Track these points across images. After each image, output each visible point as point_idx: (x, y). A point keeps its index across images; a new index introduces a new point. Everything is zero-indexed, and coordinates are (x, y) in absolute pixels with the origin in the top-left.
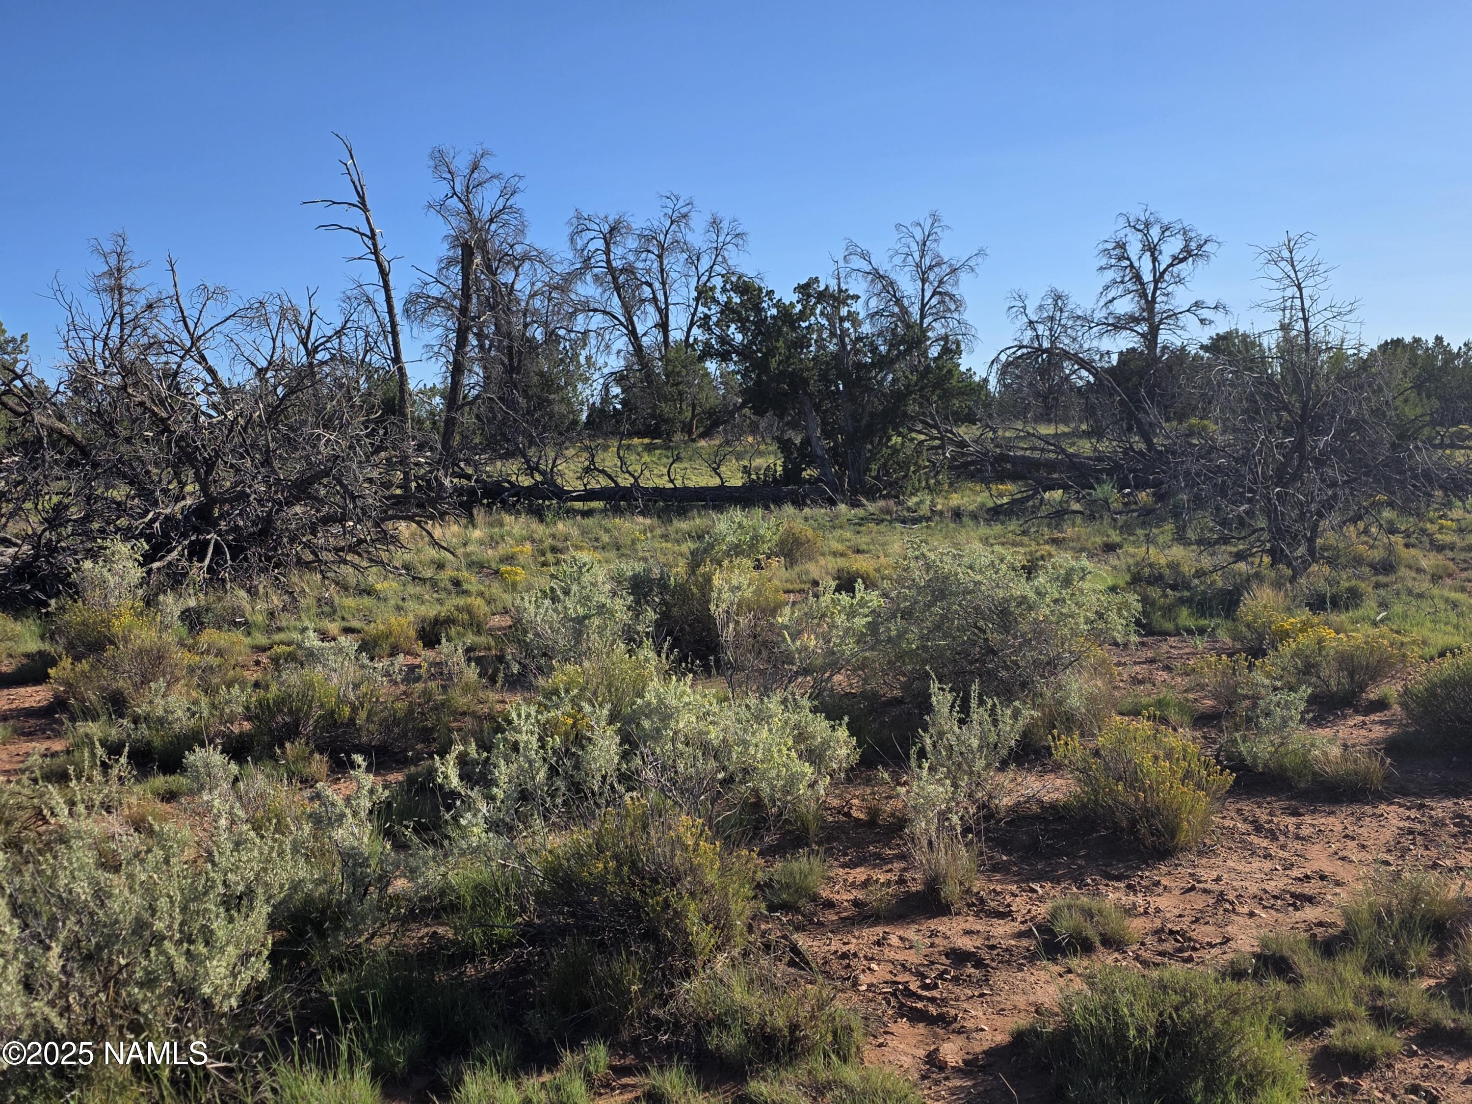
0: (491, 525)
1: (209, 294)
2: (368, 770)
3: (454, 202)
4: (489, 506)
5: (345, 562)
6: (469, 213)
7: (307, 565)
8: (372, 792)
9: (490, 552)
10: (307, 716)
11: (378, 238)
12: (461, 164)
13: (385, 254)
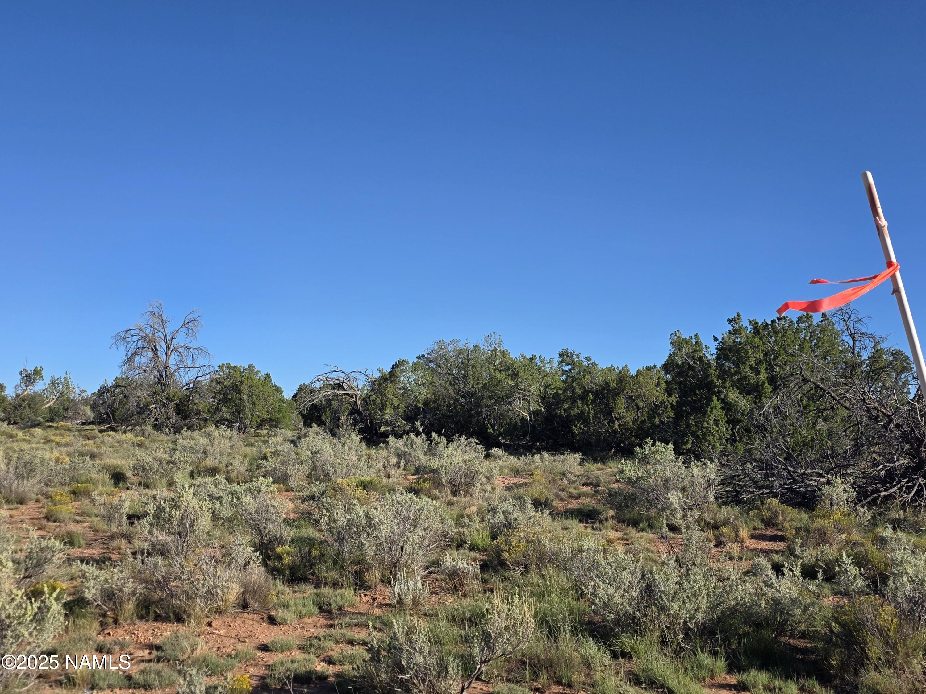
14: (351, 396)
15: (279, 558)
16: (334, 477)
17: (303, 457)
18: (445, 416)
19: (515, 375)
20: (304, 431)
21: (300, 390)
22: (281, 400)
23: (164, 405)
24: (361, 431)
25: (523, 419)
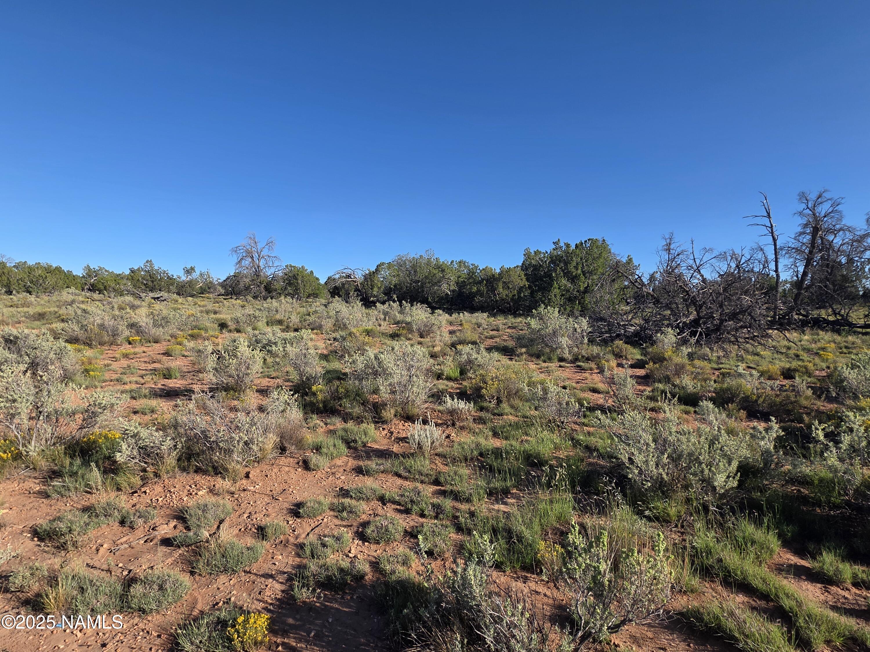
0: (812, 334)
1: (706, 250)
2: (776, 423)
3: (808, 211)
4: (812, 327)
5: (748, 343)
6: (814, 215)
7: (732, 342)
8: (777, 431)
9: (813, 345)
10: (738, 395)
11: (774, 227)
12: (813, 197)
13: (776, 233)
14: (355, 282)
15: (314, 394)
16: (349, 326)
17: (331, 314)
18: (405, 292)
19: (443, 271)
20: (331, 300)
21: (329, 278)
22: (319, 284)
23: (258, 286)
24: (361, 300)
25: (447, 294)
